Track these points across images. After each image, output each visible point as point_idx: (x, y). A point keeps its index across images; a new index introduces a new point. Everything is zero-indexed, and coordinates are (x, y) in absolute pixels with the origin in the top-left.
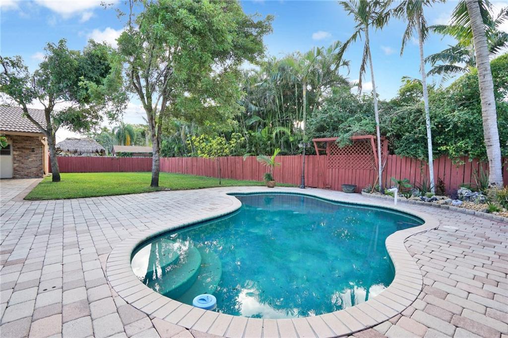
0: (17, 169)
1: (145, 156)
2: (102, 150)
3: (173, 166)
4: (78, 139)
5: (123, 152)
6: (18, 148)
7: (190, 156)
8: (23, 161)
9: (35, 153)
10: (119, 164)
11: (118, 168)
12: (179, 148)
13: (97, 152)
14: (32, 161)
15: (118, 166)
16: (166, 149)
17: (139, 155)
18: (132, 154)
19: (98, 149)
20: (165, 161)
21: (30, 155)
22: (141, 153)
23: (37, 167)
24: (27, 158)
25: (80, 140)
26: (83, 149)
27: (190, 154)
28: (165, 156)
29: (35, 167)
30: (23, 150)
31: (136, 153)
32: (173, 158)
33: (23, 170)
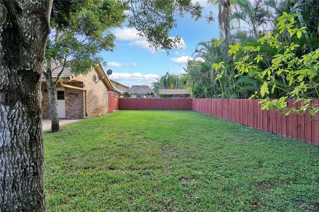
0: (68, 111)
1: (181, 97)
2: (152, 93)
3: (203, 106)
4: (138, 86)
5: (165, 94)
6: (68, 94)
7: (220, 97)
8: (71, 104)
9: (78, 97)
10: (162, 104)
11: (161, 107)
12: (209, 90)
13: (149, 94)
14: (77, 104)
15: (161, 105)
16: (197, 91)
17: (176, 96)
18: (171, 96)
19: (149, 92)
20: (196, 101)
21: (75, 100)
22: (178, 95)
23: (80, 110)
24: (73, 102)
25: (140, 86)
26: (141, 92)
27: (220, 95)
28: (197, 97)
29: (79, 110)
30: (71, 95)
31: (174, 95)
32: (203, 99)
33: (71, 112)
